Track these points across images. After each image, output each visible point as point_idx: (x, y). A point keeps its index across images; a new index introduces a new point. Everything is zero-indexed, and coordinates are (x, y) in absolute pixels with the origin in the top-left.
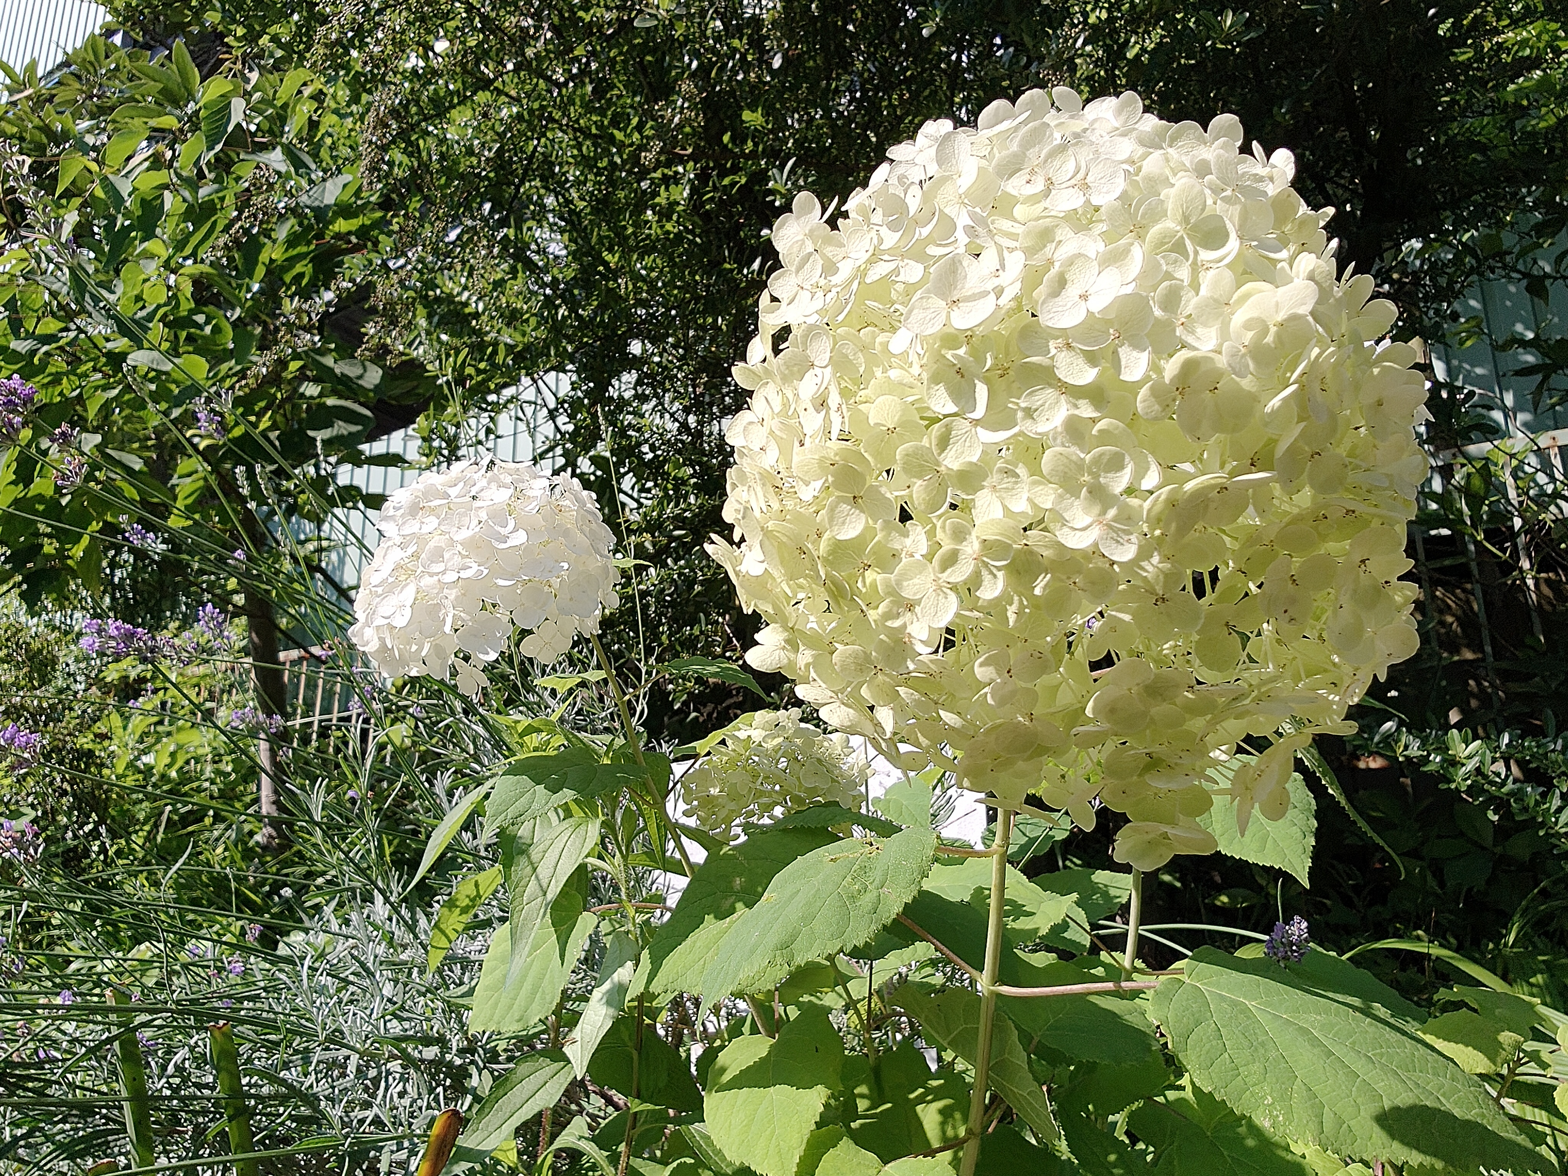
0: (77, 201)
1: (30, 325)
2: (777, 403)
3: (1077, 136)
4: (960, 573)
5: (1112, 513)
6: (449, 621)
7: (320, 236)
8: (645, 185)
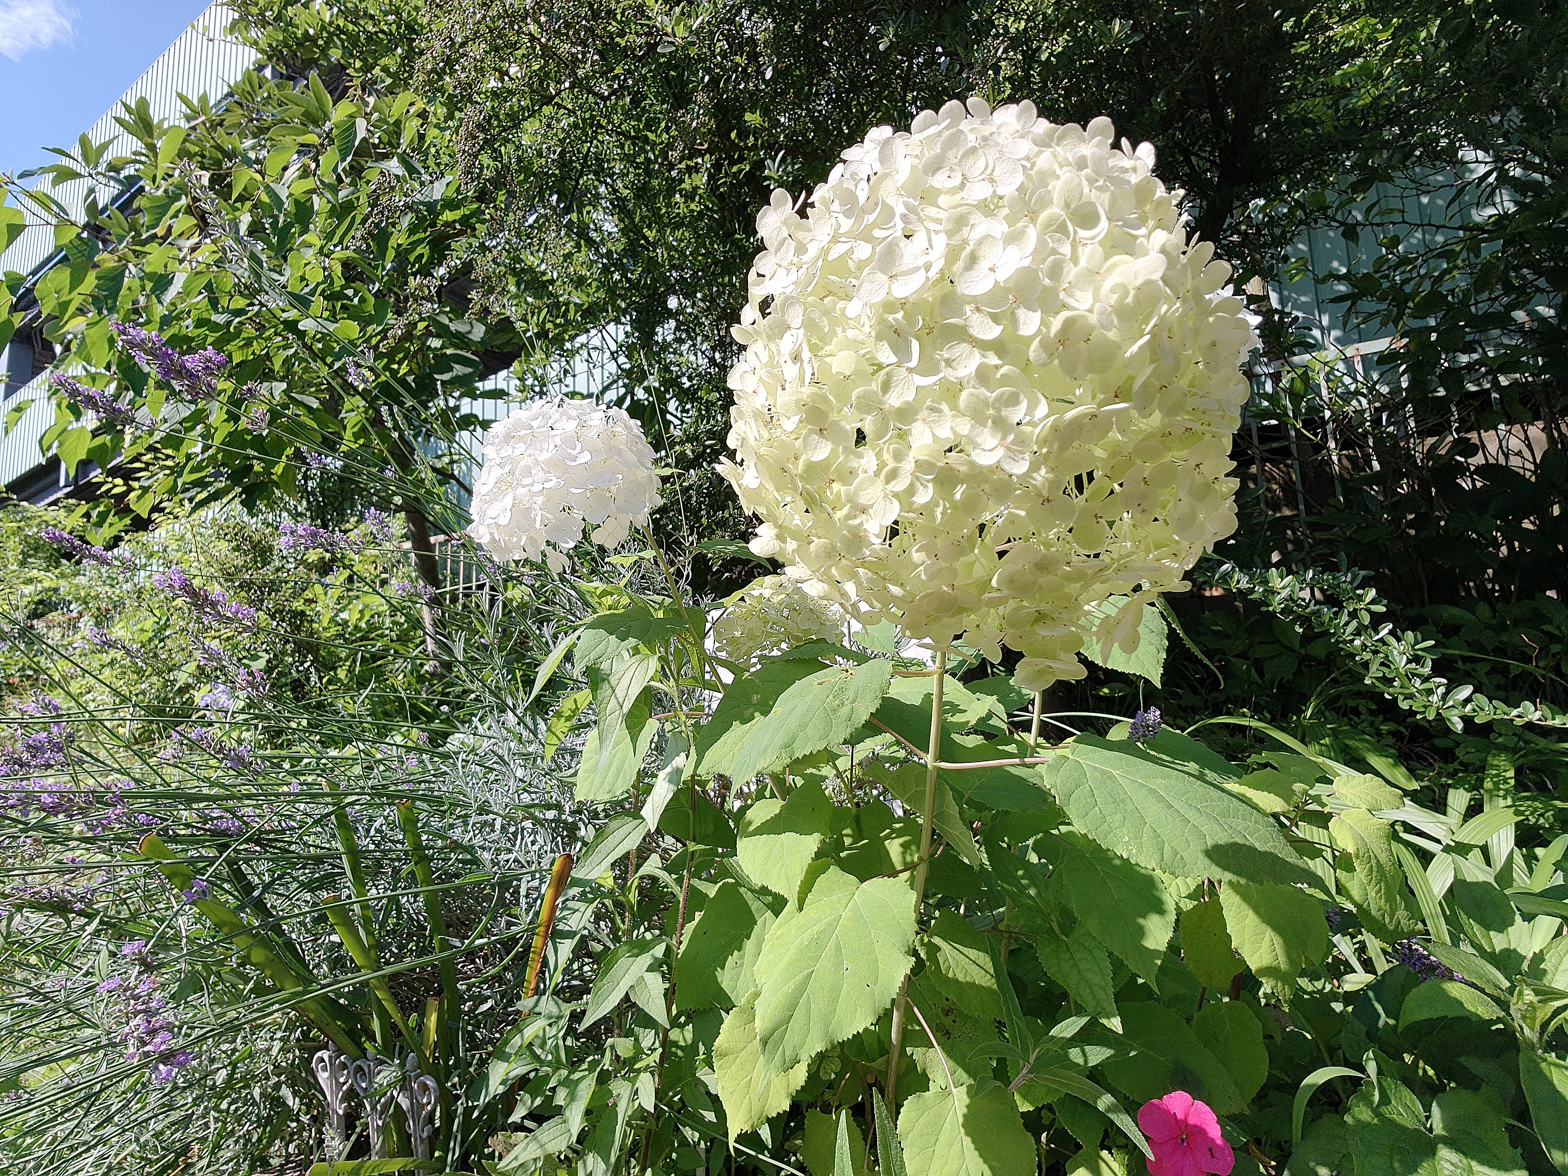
0: (248, 204)
1: (224, 302)
2: (764, 356)
3: (985, 139)
4: (900, 485)
5: (1011, 437)
6: (538, 519)
7: (433, 224)
8: (674, 173)
